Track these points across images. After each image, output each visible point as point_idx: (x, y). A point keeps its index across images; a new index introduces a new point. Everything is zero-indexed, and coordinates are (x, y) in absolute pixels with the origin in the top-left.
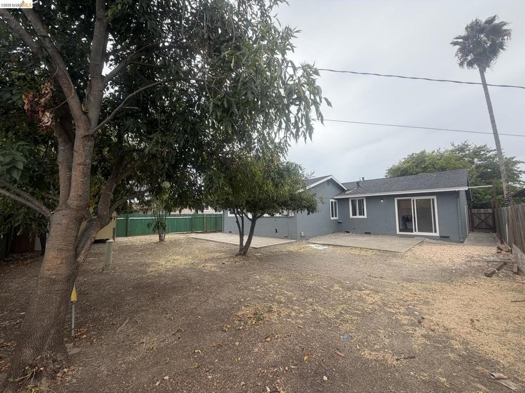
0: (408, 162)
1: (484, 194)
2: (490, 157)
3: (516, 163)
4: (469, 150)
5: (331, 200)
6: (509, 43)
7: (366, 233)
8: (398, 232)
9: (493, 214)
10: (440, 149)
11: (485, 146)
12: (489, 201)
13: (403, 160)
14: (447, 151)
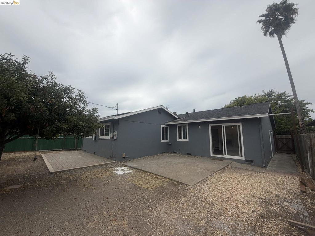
0: (235, 103)
1: (285, 124)
2: (288, 100)
3: (306, 104)
4: (274, 95)
5: (162, 126)
6: (297, 18)
7: (188, 154)
8: (212, 155)
9: (292, 139)
10: (255, 95)
11: (284, 93)
12: (289, 130)
13: (232, 102)
14: (259, 96)
